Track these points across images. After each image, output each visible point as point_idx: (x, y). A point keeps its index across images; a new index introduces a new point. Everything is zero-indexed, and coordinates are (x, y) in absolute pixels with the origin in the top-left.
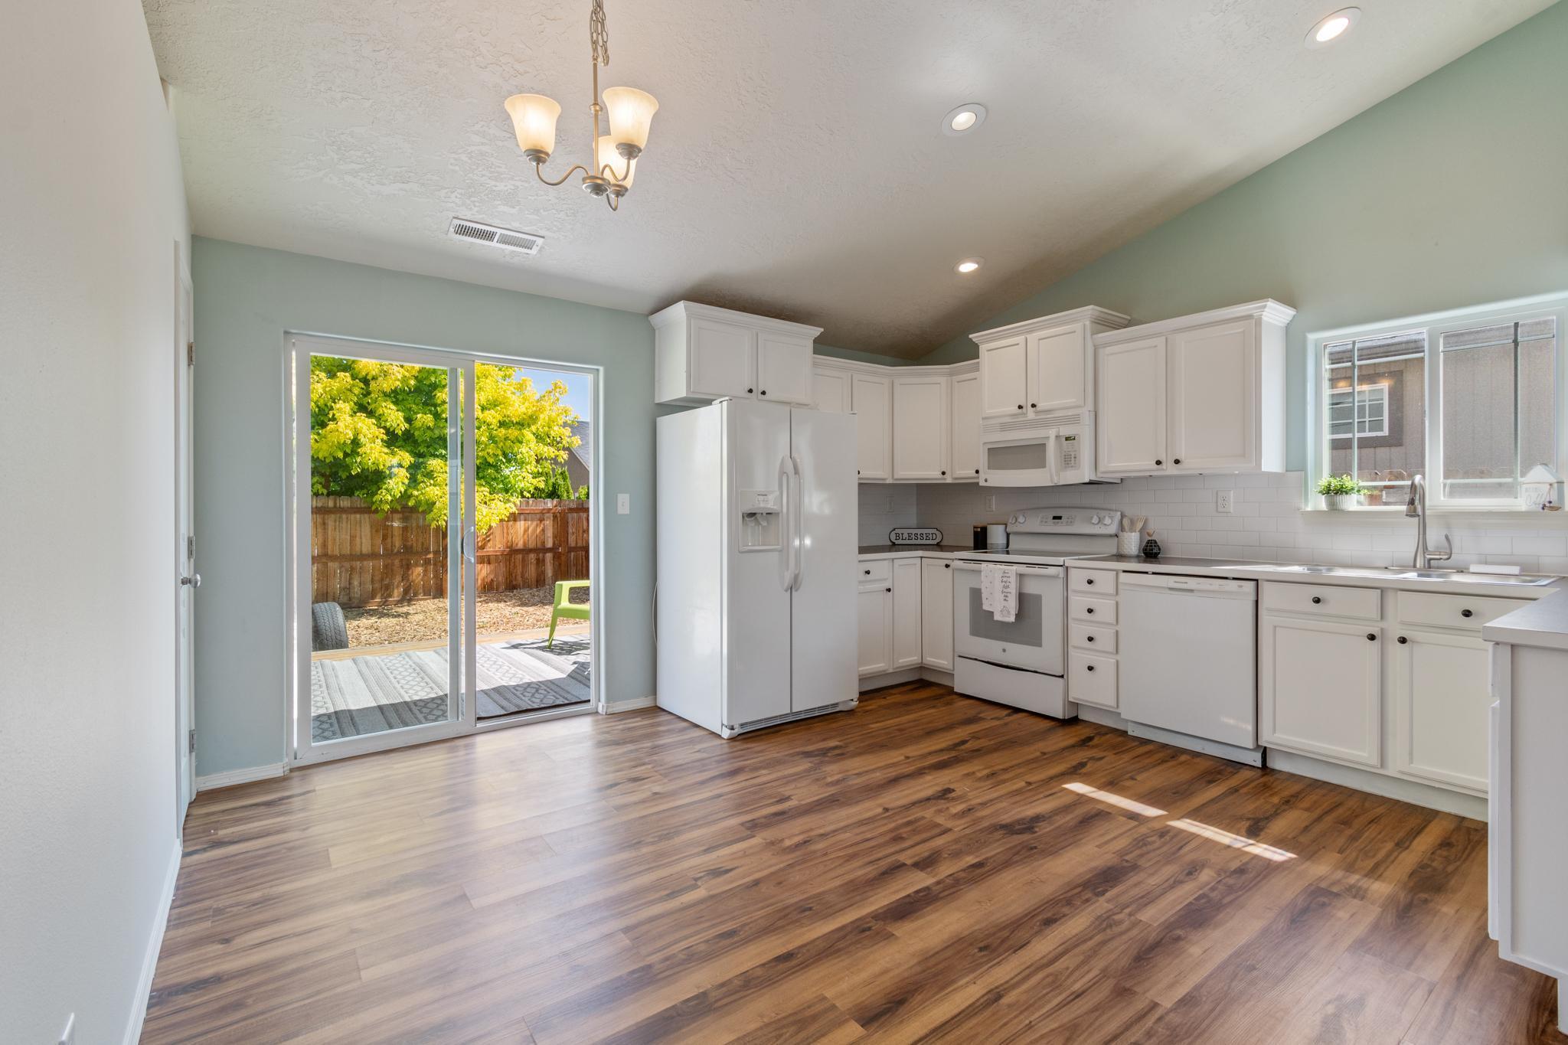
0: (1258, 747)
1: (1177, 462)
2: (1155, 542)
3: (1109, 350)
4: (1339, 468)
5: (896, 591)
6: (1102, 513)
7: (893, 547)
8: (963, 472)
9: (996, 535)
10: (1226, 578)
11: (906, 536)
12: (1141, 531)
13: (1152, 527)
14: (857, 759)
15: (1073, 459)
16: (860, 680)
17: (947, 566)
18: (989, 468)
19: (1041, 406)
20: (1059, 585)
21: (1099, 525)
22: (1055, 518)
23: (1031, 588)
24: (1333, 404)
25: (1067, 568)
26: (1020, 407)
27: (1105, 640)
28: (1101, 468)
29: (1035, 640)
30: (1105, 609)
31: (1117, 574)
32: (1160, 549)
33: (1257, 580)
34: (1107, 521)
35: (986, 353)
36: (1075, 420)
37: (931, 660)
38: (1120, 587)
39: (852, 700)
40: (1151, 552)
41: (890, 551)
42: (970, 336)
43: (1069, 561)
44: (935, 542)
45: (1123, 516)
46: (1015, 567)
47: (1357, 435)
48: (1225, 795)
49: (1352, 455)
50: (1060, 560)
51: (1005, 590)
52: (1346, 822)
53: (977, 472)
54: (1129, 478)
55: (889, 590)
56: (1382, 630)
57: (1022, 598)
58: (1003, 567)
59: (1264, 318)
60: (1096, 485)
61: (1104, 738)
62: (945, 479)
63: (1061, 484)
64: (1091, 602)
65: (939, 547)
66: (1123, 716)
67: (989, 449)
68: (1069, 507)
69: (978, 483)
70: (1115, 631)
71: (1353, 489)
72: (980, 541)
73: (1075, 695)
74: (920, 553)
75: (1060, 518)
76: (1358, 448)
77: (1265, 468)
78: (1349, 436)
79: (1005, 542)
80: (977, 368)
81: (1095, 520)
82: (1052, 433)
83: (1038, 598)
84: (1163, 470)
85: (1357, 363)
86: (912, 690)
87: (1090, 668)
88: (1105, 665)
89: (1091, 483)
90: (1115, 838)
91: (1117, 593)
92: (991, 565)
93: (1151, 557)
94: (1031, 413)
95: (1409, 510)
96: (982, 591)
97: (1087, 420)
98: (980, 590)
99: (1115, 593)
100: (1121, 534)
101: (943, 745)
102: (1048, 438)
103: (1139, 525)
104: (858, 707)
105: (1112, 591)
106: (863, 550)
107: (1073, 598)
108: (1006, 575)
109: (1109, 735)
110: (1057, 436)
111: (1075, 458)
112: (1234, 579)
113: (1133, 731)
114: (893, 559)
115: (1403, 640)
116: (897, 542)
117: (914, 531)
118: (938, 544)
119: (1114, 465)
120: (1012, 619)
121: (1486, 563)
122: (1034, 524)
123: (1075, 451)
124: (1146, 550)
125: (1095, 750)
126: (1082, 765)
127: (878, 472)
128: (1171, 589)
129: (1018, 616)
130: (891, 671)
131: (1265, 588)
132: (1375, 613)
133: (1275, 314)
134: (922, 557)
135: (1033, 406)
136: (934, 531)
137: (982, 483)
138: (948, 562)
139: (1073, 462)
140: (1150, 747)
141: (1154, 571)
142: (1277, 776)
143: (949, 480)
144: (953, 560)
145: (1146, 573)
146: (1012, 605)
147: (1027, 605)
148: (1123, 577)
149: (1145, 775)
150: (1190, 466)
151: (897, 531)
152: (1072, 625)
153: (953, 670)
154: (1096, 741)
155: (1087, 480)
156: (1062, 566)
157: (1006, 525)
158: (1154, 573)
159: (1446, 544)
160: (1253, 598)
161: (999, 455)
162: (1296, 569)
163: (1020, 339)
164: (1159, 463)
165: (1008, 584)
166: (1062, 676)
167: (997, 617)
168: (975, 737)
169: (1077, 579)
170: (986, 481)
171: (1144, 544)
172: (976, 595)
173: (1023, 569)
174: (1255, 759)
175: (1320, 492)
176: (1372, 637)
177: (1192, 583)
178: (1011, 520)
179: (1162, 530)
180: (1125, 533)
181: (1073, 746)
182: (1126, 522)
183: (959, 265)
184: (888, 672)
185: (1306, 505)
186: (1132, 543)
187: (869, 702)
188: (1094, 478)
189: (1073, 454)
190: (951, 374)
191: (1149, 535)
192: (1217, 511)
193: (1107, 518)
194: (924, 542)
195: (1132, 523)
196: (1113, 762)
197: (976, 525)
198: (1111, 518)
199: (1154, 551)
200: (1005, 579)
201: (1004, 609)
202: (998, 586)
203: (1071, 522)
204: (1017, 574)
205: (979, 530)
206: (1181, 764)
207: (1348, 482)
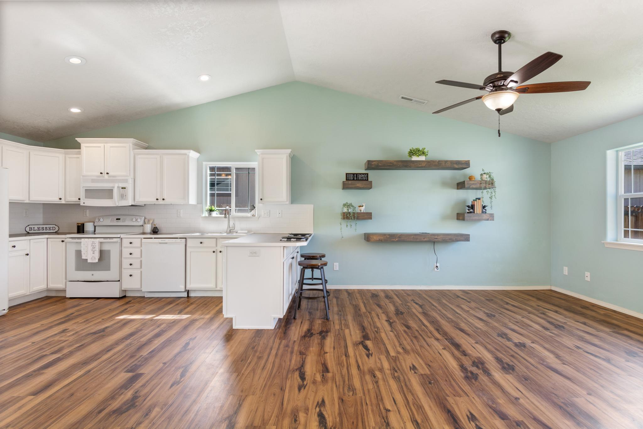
0: (186, 290)
1: (163, 199)
2: (157, 227)
3: (139, 156)
4: (212, 203)
5: (31, 254)
6: (137, 217)
7: (28, 234)
8: (72, 199)
9: (89, 227)
10: (177, 238)
11: (36, 228)
12: (152, 224)
13: (156, 222)
14: (13, 331)
15: (125, 196)
16: (9, 300)
17: (63, 241)
18: (86, 198)
19: (110, 174)
20: (118, 245)
21: (136, 222)
22: (117, 219)
23: (106, 247)
24: (211, 181)
25: (122, 238)
26: (101, 173)
27: (136, 264)
28: (136, 200)
29: (108, 268)
30: (136, 253)
31: (141, 239)
32: (158, 230)
33: (186, 238)
34: (139, 220)
35: (85, 148)
36: (126, 181)
37: (52, 286)
38: (142, 244)
39: (4, 310)
40: (155, 231)
41: (26, 236)
42: (76, 139)
43: (122, 236)
44: (54, 231)
45: (145, 218)
46: (98, 239)
47: (216, 192)
48: (174, 306)
49: (215, 198)
50: (119, 236)
51: (93, 249)
52: (205, 304)
53: (79, 199)
54: (147, 204)
55: (28, 255)
56: (216, 250)
57: (101, 252)
58: (93, 240)
59: (190, 155)
60: (135, 207)
61: (135, 300)
62: (61, 202)
63: (119, 206)
64: (131, 251)
65: (57, 233)
66: (143, 291)
67: (86, 190)
68: (123, 215)
69: (80, 204)
70: (140, 260)
71: (214, 210)
72: (81, 229)
73: (125, 287)
74: (47, 236)
75: (119, 219)
76: (217, 196)
77: (190, 203)
78: (214, 192)
79: (93, 229)
80: (80, 153)
81: (134, 220)
82: (116, 185)
83: (109, 251)
84: (159, 202)
85: (216, 173)
86: (41, 301)
87: (131, 276)
88: (137, 273)
89: (132, 206)
90: (135, 325)
91: (141, 247)
92: (86, 240)
93: (155, 233)
94: (106, 176)
95: (225, 216)
96: (82, 251)
97: (131, 181)
98: (81, 250)
99: (140, 246)
100: (144, 225)
101: (61, 317)
102: (114, 187)
103: (151, 222)
104: (7, 313)
105: (139, 245)
106: (11, 236)
107: (124, 250)
108: (93, 243)
109: (138, 299)
110: (118, 187)
111: (126, 196)
112: (180, 238)
113: (147, 295)
114: (30, 240)
115: (221, 252)
116: (30, 232)
117: (41, 226)
118: (56, 232)
119: (141, 199)
120: (97, 261)
121: (242, 230)
122: (108, 222)
123: (126, 193)
124: (153, 231)
125: (132, 304)
126: (126, 309)
127: (21, 197)
128: (160, 243)
129: (99, 260)
130: (28, 294)
131: (188, 240)
132: (214, 245)
133: (193, 155)
134: (47, 238)
135: (107, 173)
136: (54, 226)
137: (82, 204)
138: (63, 240)
139: (125, 197)
140: (152, 299)
141: (155, 237)
142: (192, 298)
143: (63, 202)
144: (66, 238)
145: (152, 238)
146: (97, 255)
147: (103, 255)
148: (144, 240)
149: (148, 307)
150: (167, 201)
151: (30, 226)
152: (123, 260)
153: (66, 288)
154: (132, 301)
155: (131, 205)
156: (119, 238)
157: (94, 222)
158: (155, 238)
159: (234, 225)
160: (184, 244)
161: (90, 193)
162: (198, 234)
163: (102, 145)
164: (157, 199)
165: (95, 246)
166: (119, 281)
167: (89, 261)
168: (78, 311)
169: (126, 242)
170: (84, 203)
171: (153, 228)
172: (79, 253)
173: (102, 240)
174: (185, 295)
175: (206, 211)
176: (214, 252)
177: (167, 240)
178: (97, 220)
179: (159, 224)
180: (146, 225)
181: (123, 305)
182: (146, 221)
183: (72, 108)
184: (27, 294)
185: (203, 214)
186: (148, 228)
187: (15, 310)
188: (133, 204)
189: (125, 194)
190: (66, 154)
191: (154, 225)
192: (177, 217)
193: (139, 219)
194: (48, 231)
195: (149, 221)
196: (137, 306)
197: (78, 222)
198: (140, 219)
199: (156, 231)
200: (93, 245)
201: (92, 256)
202: (90, 248)
203: (124, 221)
204: (99, 242)
205: (80, 225)
206: (162, 301)
207: (213, 208)
